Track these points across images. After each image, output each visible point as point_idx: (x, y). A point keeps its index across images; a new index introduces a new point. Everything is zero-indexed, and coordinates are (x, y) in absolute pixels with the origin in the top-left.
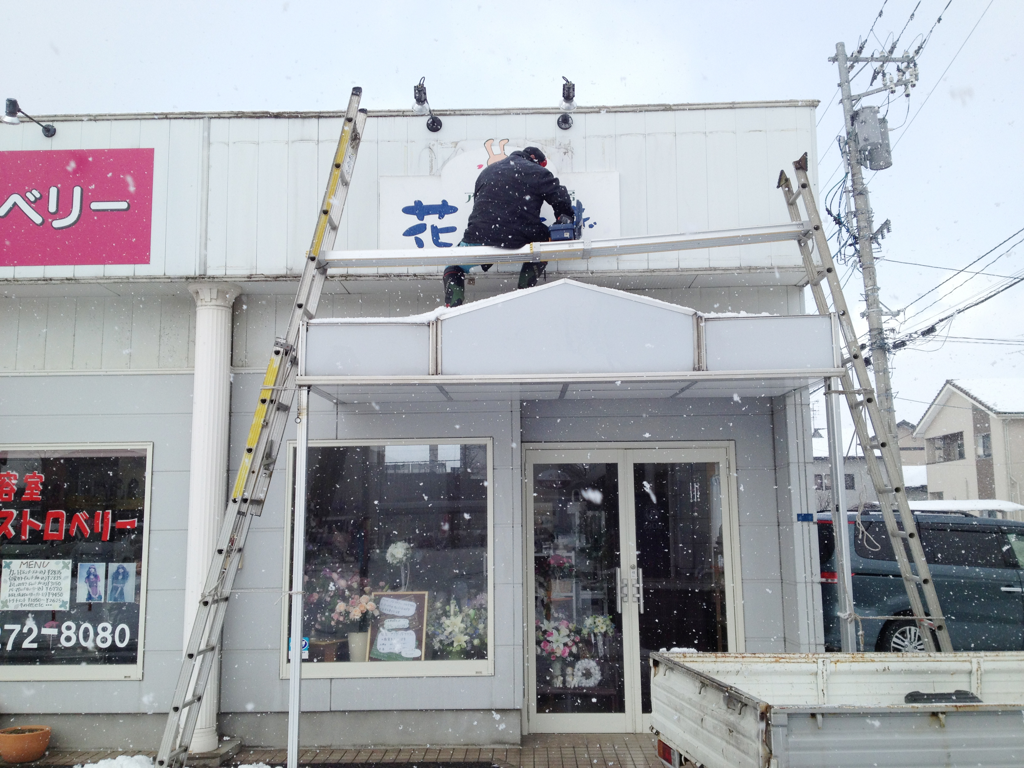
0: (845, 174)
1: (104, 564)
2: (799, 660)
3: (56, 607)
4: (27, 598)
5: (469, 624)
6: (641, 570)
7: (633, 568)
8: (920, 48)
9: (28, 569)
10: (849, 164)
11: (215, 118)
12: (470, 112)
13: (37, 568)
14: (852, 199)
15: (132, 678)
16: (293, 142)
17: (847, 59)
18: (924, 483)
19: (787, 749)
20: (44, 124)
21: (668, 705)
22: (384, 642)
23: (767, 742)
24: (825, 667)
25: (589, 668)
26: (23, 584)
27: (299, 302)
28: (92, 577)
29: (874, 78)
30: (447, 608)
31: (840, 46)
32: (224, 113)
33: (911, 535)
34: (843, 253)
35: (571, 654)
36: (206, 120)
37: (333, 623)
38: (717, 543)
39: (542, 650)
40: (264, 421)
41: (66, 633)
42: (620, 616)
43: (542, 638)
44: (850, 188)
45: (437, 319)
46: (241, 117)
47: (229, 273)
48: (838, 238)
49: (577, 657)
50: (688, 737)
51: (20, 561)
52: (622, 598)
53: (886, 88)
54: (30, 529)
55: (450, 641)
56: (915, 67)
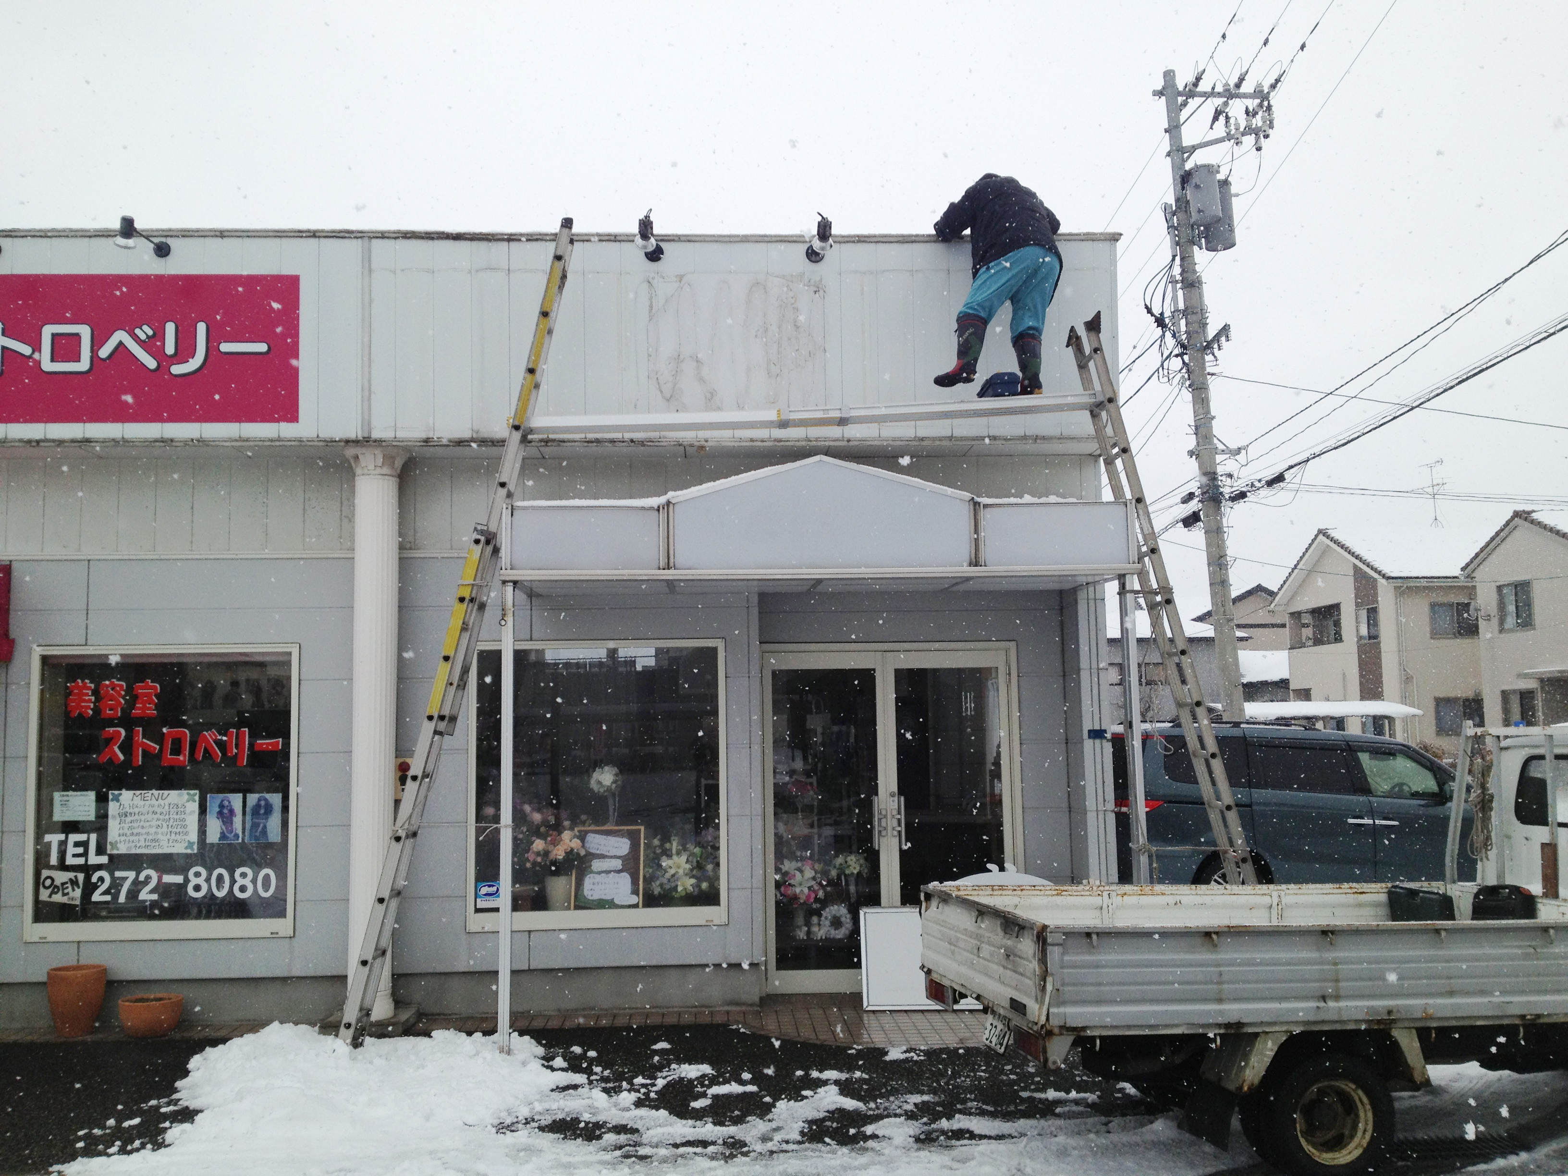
0: (1171, 258)
1: (241, 795)
2: (1083, 893)
3: (180, 848)
4: (142, 838)
5: (695, 864)
6: (902, 798)
7: (892, 795)
8: (1277, 81)
9: (143, 803)
10: (1178, 244)
11: (377, 237)
12: (698, 239)
13: (154, 802)
14: (1180, 293)
15: (281, 935)
16: (477, 271)
17: (1180, 94)
18: (1285, 675)
19: (1062, 968)
20: (156, 240)
21: (941, 940)
22: (591, 886)
23: (1043, 961)
24: (1110, 901)
25: (838, 915)
26: (137, 820)
27: (502, 480)
28: (225, 811)
29: (1216, 118)
30: (667, 846)
31: (1169, 75)
32: (389, 232)
33: (1213, 756)
34: (1166, 366)
35: (817, 900)
36: (366, 240)
37: (528, 865)
38: (993, 764)
39: (783, 895)
40: (463, 623)
41: (194, 881)
42: (877, 853)
43: (781, 881)
44: (1178, 278)
45: (668, 503)
46: (409, 238)
47: (401, 435)
48: (1160, 346)
49: (825, 903)
50: (963, 970)
51: (132, 792)
52: (880, 832)
53: (1229, 137)
54: (144, 752)
55: (673, 885)
56: (1269, 108)
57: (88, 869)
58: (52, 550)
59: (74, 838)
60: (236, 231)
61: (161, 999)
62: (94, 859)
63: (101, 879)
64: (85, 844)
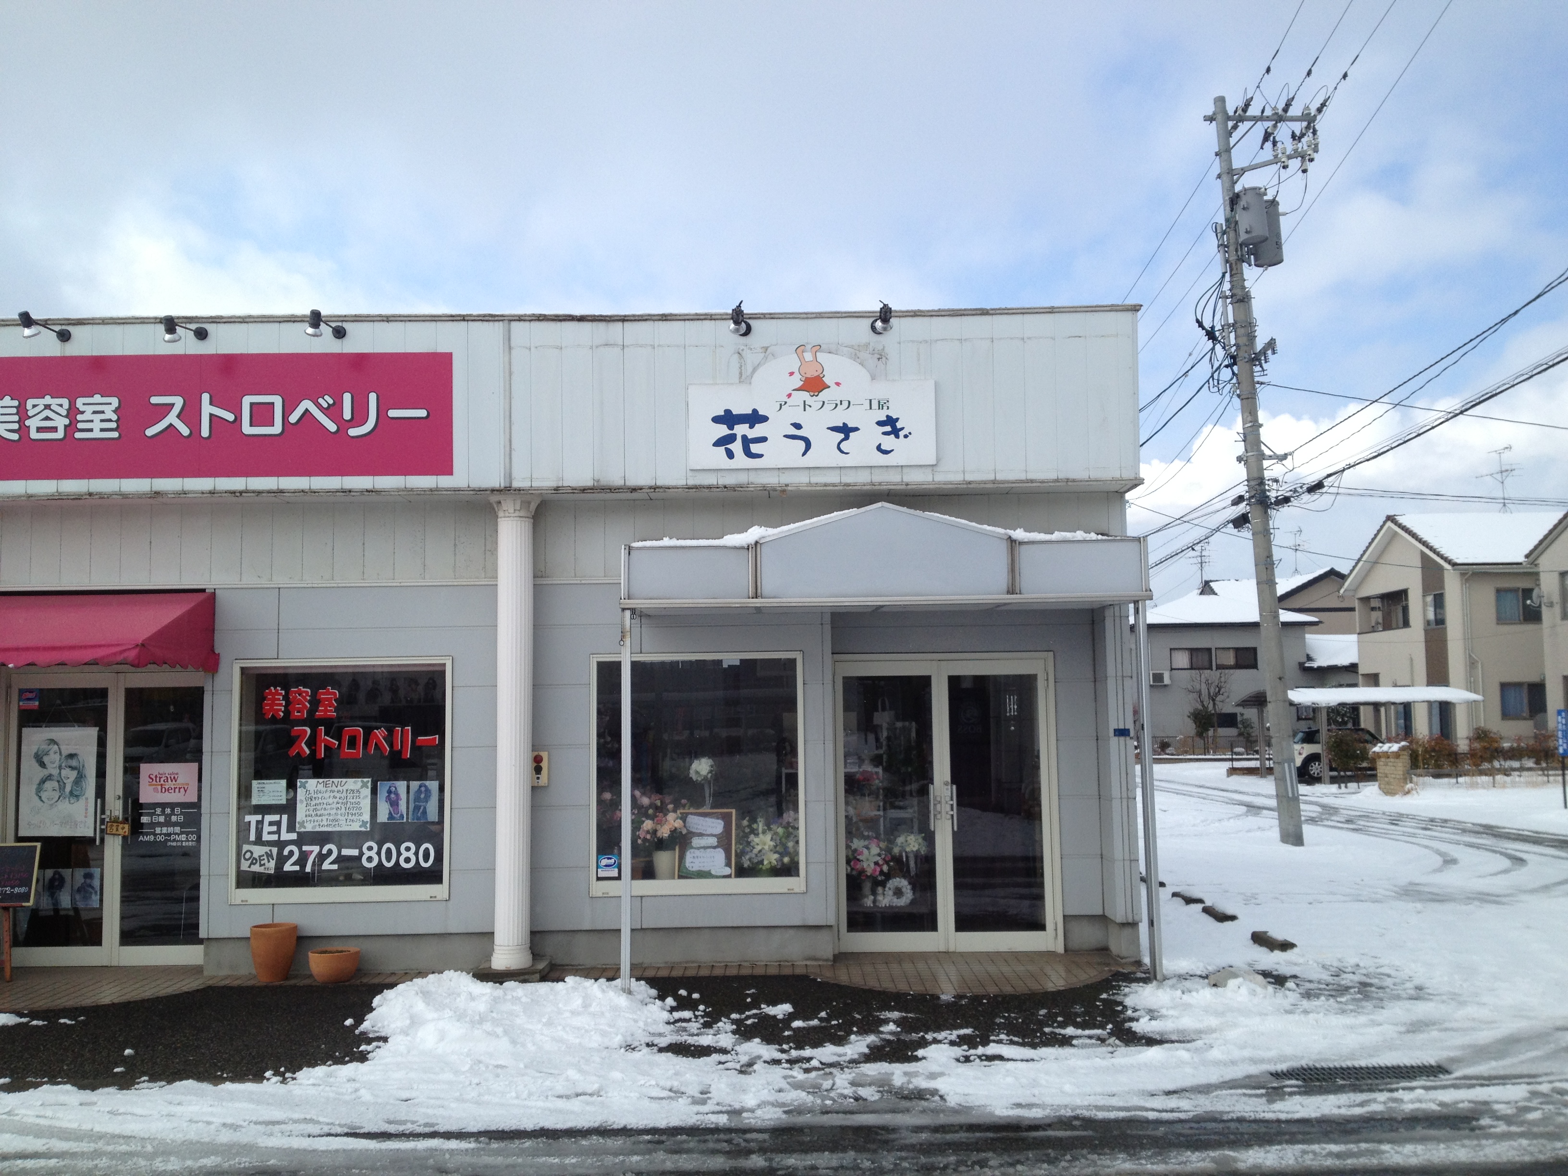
0: (1221, 275)
3: (356, 827)
4: (324, 818)
5: (778, 842)
7: (946, 784)
8: (1323, 105)
9: (325, 789)
10: (1227, 261)
11: (515, 320)
13: (334, 788)
14: (1230, 307)
15: (438, 898)
16: (597, 347)
17: (1229, 118)
18: (1354, 659)
20: (334, 325)
22: (692, 860)
25: (900, 887)
26: (320, 804)
28: (393, 796)
29: (1265, 141)
30: (755, 826)
31: (1219, 102)
32: (525, 315)
34: (1216, 377)
35: (882, 873)
36: (506, 322)
37: (642, 841)
39: (852, 869)
41: (367, 854)
42: (933, 834)
43: (851, 857)
44: (1228, 293)
45: (756, 543)
46: (542, 320)
47: (536, 484)
48: (1211, 359)
49: (888, 876)
51: (316, 780)
52: (935, 816)
53: (1276, 160)
54: (325, 746)
55: (760, 859)
56: (1315, 132)
57: (281, 845)
58: (249, 580)
59: (269, 818)
60: (400, 316)
61: (342, 952)
62: (285, 836)
63: (291, 853)
64: (278, 824)
